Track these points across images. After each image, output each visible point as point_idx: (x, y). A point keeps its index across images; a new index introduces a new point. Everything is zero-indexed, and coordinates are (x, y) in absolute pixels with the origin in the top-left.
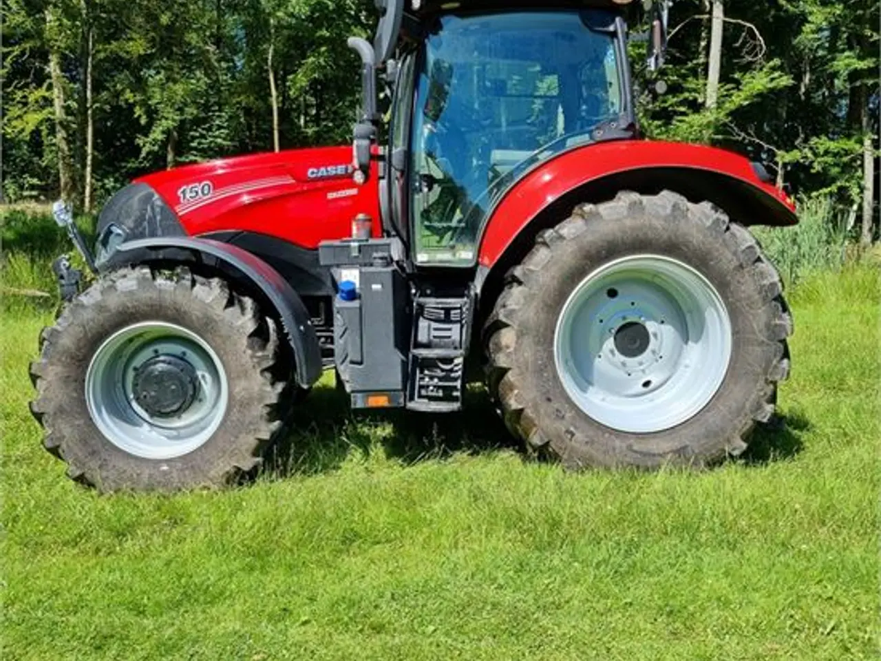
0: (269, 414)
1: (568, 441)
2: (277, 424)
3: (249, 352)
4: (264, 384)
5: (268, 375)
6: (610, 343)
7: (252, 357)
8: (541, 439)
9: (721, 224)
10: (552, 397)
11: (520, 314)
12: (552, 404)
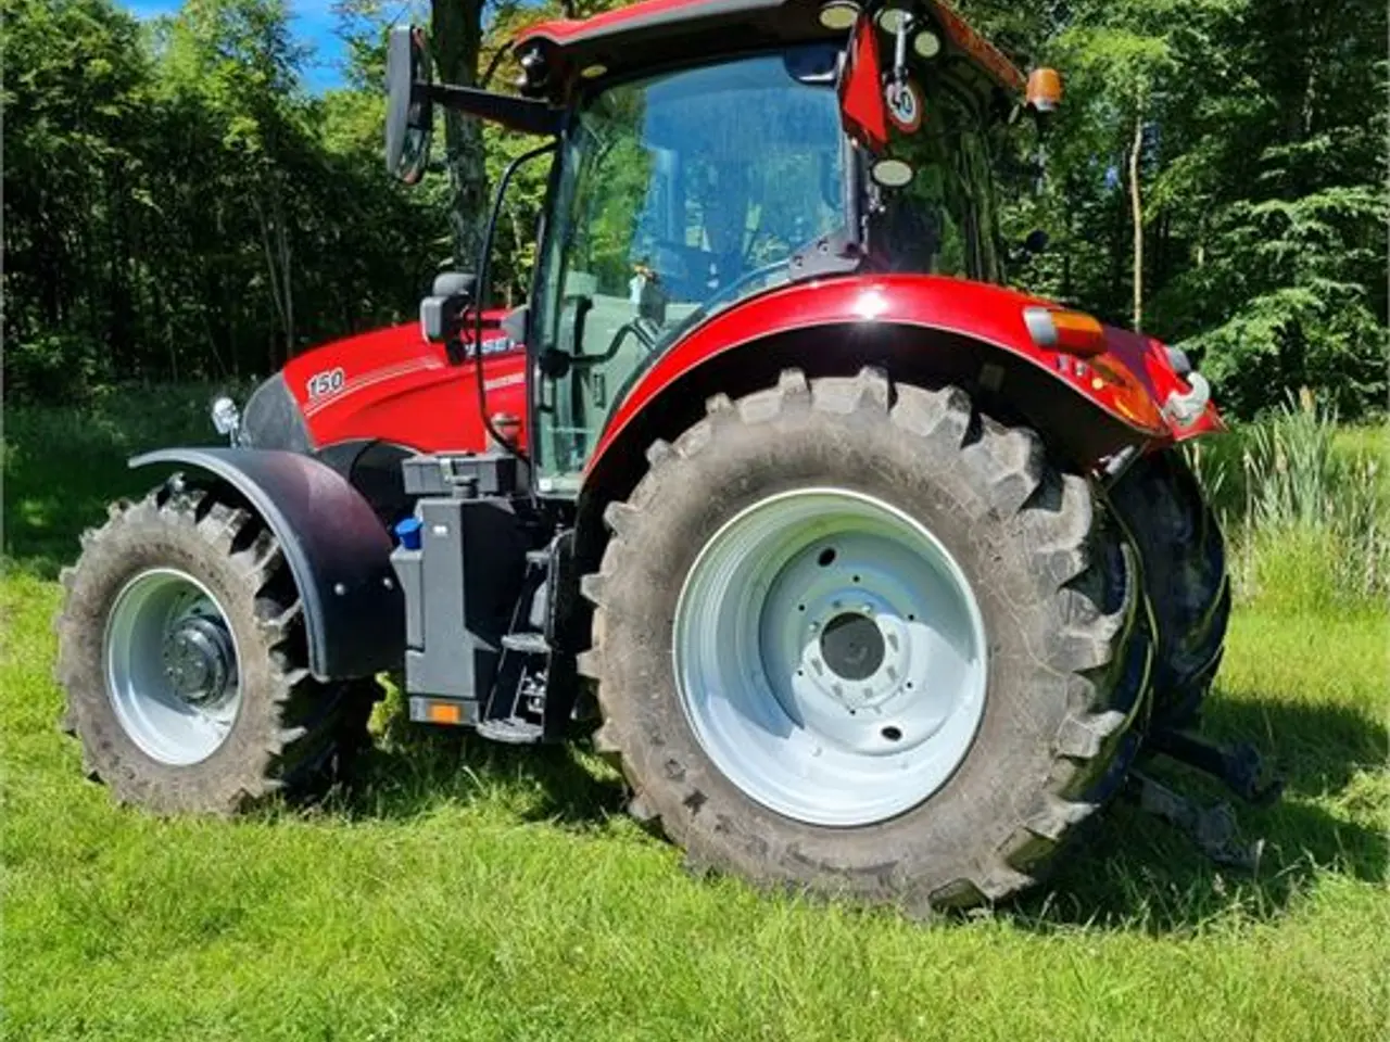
0: (282, 716)
1: (687, 821)
2: (297, 732)
3: (256, 619)
4: (274, 671)
5: (281, 657)
6: (813, 649)
7: (260, 627)
8: (648, 812)
9: (954, 429)
10: (663, 737)
11: (612, 585)
12: (663, 749)
